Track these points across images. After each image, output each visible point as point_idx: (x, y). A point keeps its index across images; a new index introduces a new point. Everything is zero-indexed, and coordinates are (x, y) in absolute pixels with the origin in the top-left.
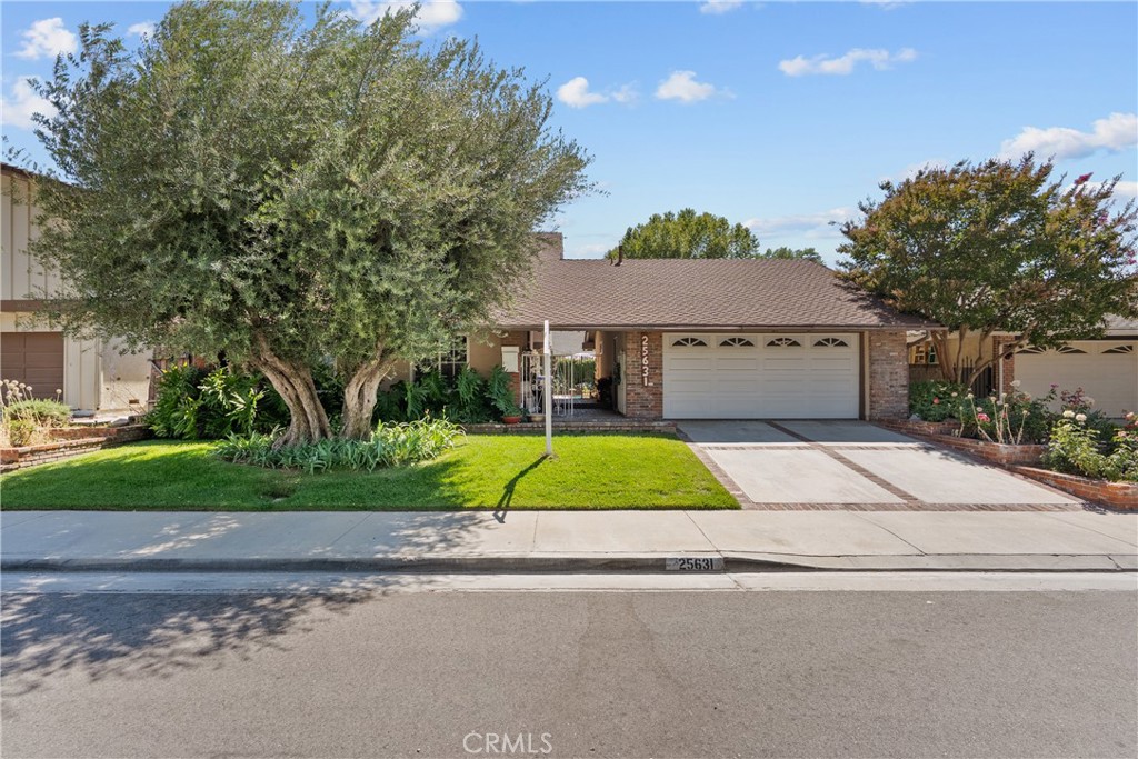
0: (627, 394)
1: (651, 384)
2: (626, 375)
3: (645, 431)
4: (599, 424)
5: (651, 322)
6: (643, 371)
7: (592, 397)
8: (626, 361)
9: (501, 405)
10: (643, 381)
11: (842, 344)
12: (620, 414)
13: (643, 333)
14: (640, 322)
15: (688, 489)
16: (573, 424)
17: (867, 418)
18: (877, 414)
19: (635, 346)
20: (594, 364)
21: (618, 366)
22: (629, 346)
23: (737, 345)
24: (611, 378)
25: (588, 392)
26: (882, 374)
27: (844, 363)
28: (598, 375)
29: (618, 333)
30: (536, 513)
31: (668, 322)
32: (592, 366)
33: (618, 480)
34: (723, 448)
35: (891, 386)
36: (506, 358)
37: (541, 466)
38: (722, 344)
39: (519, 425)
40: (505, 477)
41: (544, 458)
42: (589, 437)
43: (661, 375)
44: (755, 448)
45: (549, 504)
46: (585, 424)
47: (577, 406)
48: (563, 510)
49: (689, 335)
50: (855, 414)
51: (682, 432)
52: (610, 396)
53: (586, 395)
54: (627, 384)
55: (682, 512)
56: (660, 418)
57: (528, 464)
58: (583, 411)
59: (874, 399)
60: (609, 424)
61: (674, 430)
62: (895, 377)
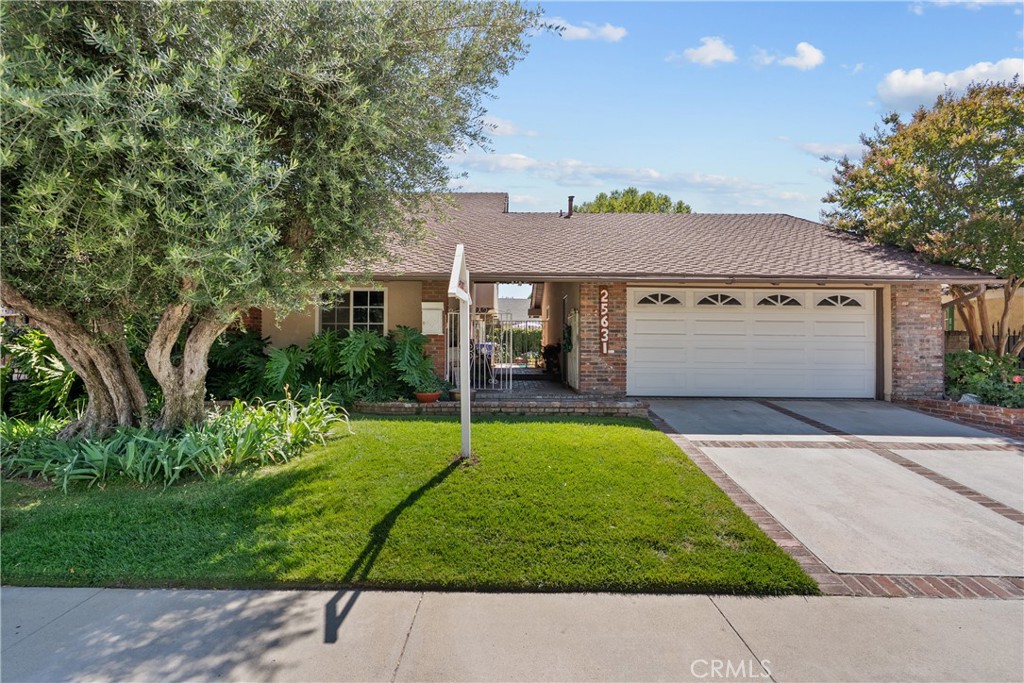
0: (581, 364)
1: (612, 352)
2: (580, 339)
3: (607, 414)
4: (545, 404)
5: (613, 270)
6: (601, 335)
7: (538, 367)
8: (581, 323)
9: (412, 378)
10: (601, 348)
11: (854, 303)
12: (571, 389)
13: (602, 287)
14: (598, 271)
15: (703, 538)
16: (509, 404)
17: (888, 398)
18: (904, 392)
19: (591, 303)
20: (540, 333)
21: (569, 329)
22: (584, 303)
23: (719, 304)
24: (559, 344)
25: (533, 361)
26: (911, 342)
27: (856, 327)
28: (545, 342)
29: (570, 285)
30: (418, 595)
31: (635, 270)
32: (538, 335)
33: (576, 514)
34: (725, 445)
35: (921, 357)
36: (426, 316)
37: (449, 479)
38: (701, 303)
39: (437, 404)
40: (381, 505)
41: (456, 464)
42: (529, 425)
43: (625, 339)
44: (771, 445)
45: (448, 574)
46: (526, 404)
47: (517, 377)
48: (471, 590)
49: (660, 291)
50: (871, 392)
51: (656, 416)
52: (557, 366)
53: (532, 364)
54: (581, 352)
55: (704, 598)
56: (622, 396)
57: (429, 475)
58: (526, 383)
59: (899, 374)
60: (557, 404)
61: (644, 413)
62: (927, 346)
